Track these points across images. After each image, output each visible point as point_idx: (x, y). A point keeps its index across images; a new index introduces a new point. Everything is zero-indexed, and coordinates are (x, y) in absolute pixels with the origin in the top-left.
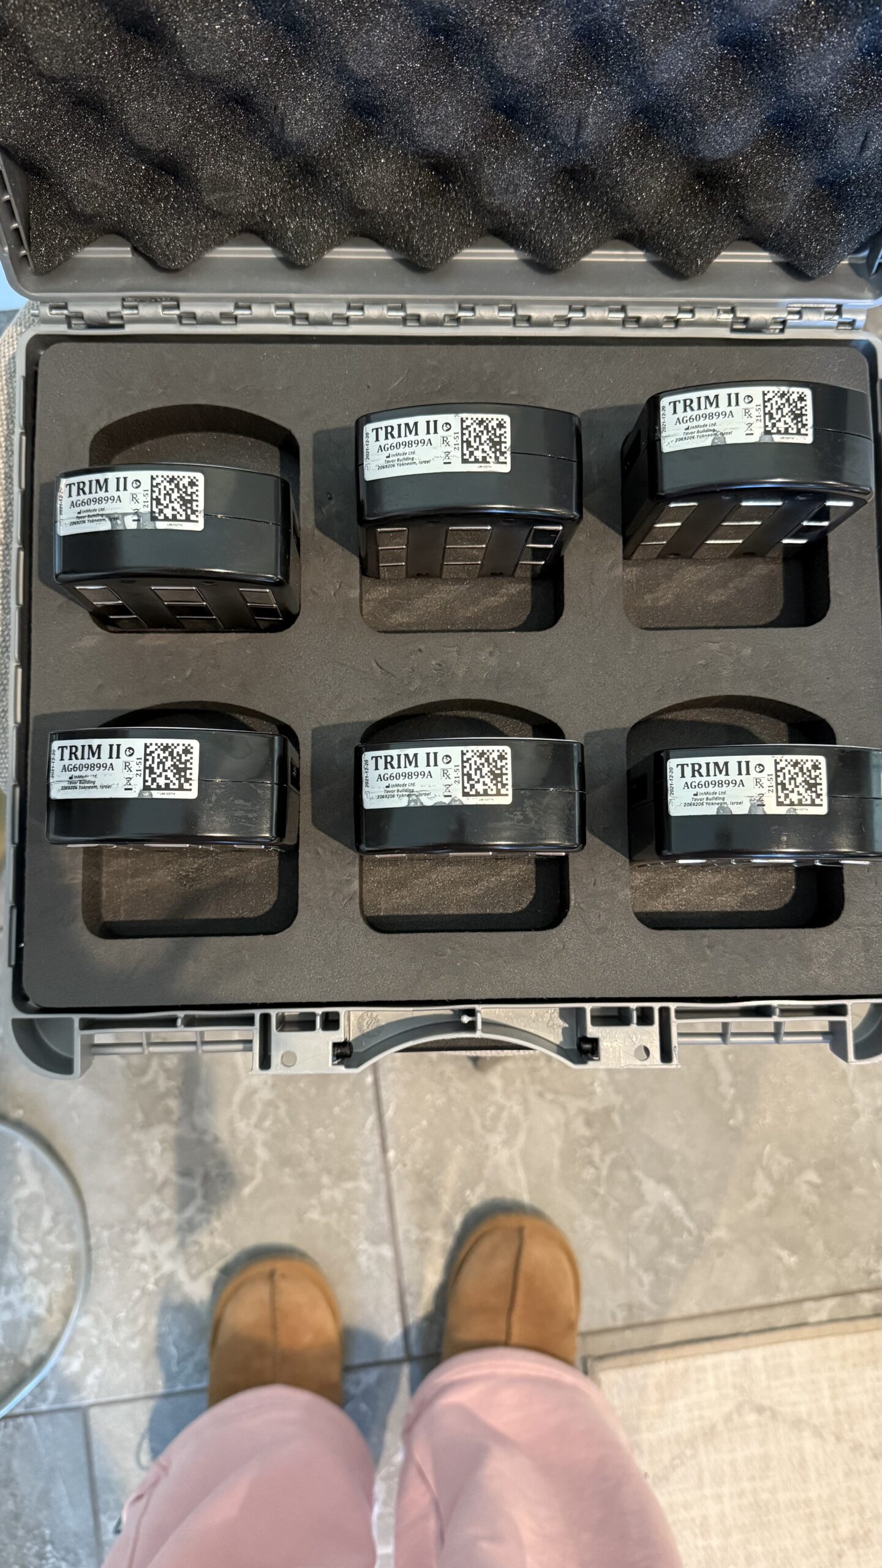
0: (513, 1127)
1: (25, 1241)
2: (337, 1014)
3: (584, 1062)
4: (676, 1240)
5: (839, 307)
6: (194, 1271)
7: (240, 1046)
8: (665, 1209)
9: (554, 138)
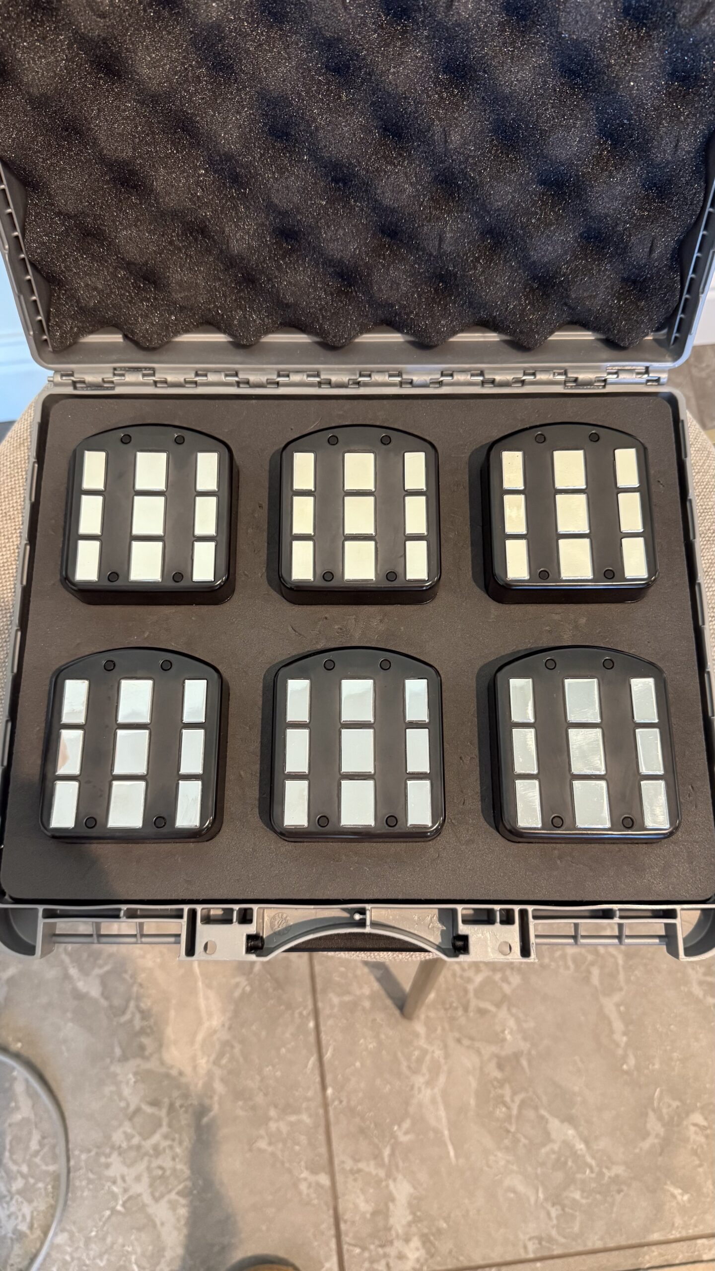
0: (435, 1070)
1: (15, 1162)
2: (251, 909)
3: (457, 956)
4: (579, 1176)
5: (647, 368)
6: (157, 1194)
7: (172, 939)
8: (567, 1144)
9: (424, 250)
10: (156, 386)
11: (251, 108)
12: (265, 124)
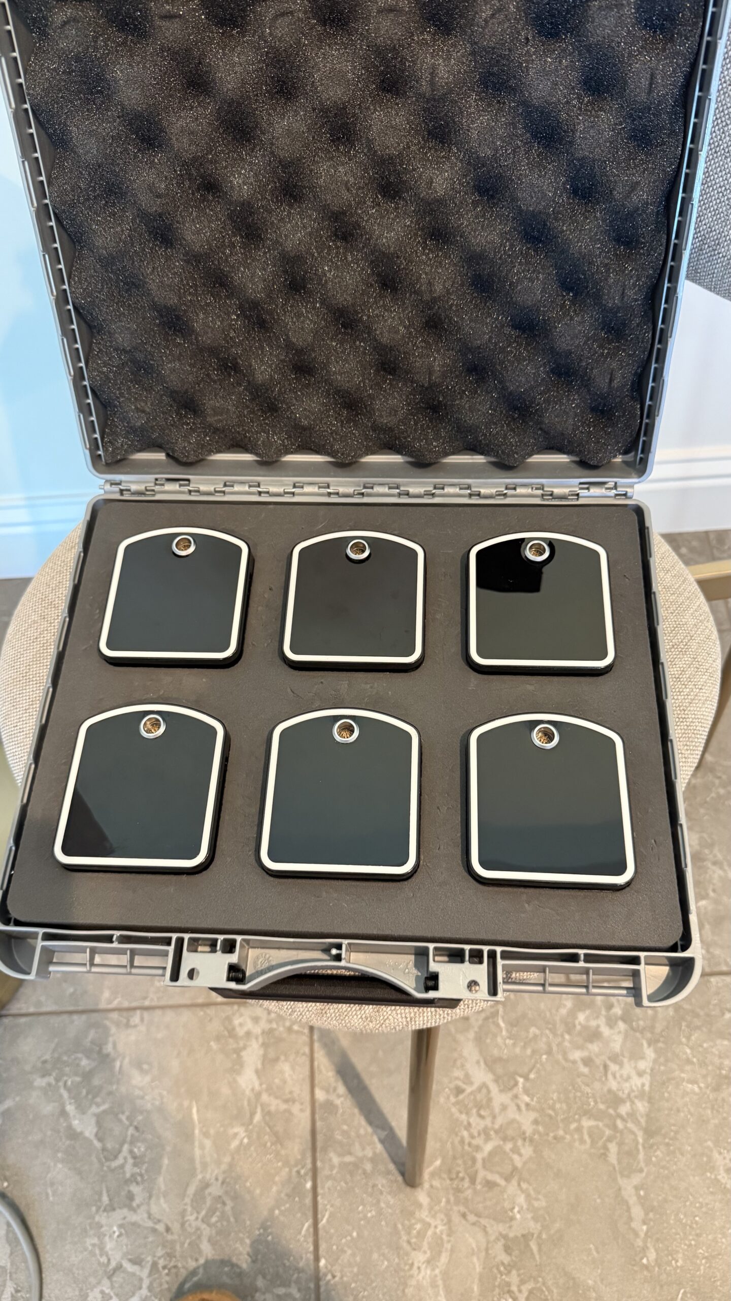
2: (235, 940)
5: (616, 484)
7: (159, 971)
10: (190, 494)
11: (275, 266)
12: (286, 280)
